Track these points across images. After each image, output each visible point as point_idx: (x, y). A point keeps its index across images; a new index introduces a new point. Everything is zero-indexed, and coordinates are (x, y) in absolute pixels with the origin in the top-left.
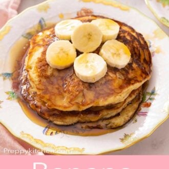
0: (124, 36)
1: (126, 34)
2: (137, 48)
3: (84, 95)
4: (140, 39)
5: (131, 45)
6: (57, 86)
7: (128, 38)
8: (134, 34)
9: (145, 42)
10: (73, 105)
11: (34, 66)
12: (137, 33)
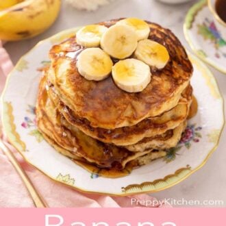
0: (155, 35)
1: (155, 32)
2: (171, 46)
3: (133, 108)
4: (171, 36)
5: (164, 44)
6: (99, 100)
7: (159, 36)
8: (163, 31)
9: (176, 38)
10: (123, 120)
11: (65, 79)
12: (165, 30)
